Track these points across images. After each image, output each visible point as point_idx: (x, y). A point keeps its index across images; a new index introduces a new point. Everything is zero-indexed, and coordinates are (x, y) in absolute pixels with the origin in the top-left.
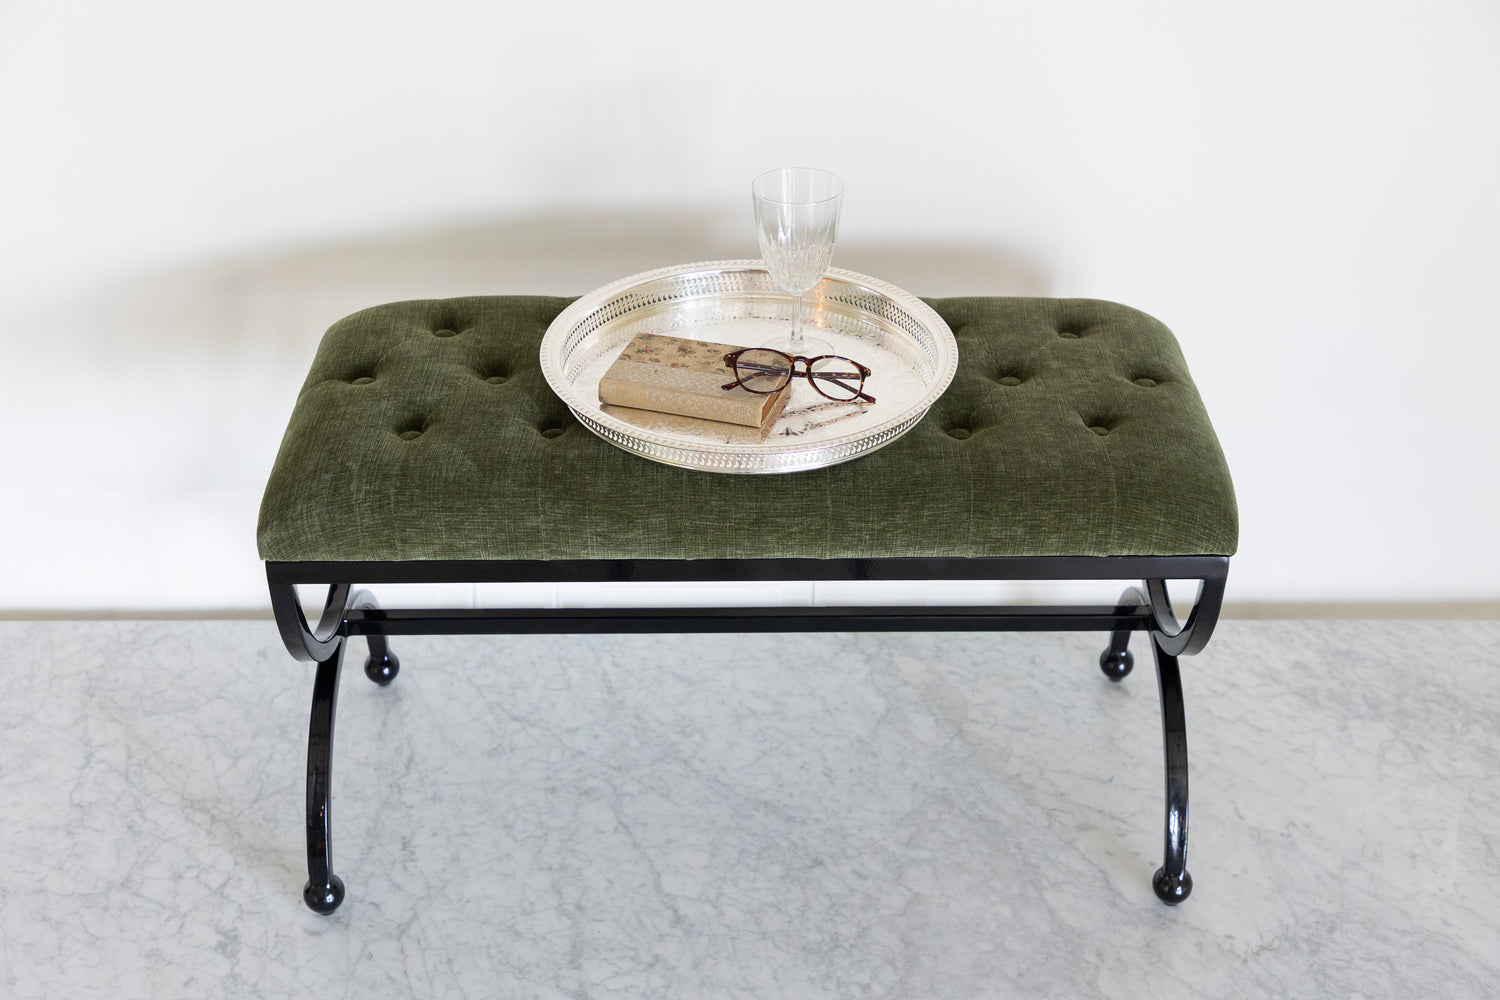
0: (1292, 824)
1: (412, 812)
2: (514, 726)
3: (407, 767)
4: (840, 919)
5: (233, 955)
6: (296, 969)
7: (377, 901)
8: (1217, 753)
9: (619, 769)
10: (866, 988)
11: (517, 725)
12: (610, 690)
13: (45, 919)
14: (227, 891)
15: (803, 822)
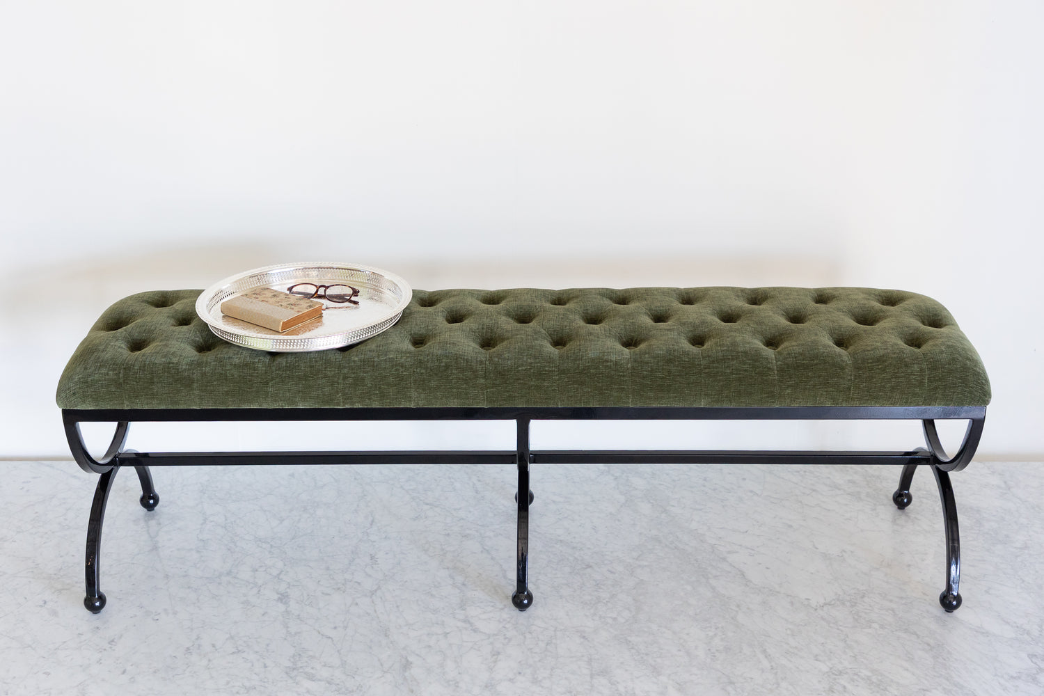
0: (844, 551)
1: (375, 544)
2: (426, 507)
3: (371, 525)
4: (601, 590)
5: (286, 603)
6: (319, 609)
7: (359, 581)
8: (804, 520)
9: (482, 526)
10: (615, 619)
11: (428, 507)
12: (477, 492)
14: (281, 576)
15: (581, 549)
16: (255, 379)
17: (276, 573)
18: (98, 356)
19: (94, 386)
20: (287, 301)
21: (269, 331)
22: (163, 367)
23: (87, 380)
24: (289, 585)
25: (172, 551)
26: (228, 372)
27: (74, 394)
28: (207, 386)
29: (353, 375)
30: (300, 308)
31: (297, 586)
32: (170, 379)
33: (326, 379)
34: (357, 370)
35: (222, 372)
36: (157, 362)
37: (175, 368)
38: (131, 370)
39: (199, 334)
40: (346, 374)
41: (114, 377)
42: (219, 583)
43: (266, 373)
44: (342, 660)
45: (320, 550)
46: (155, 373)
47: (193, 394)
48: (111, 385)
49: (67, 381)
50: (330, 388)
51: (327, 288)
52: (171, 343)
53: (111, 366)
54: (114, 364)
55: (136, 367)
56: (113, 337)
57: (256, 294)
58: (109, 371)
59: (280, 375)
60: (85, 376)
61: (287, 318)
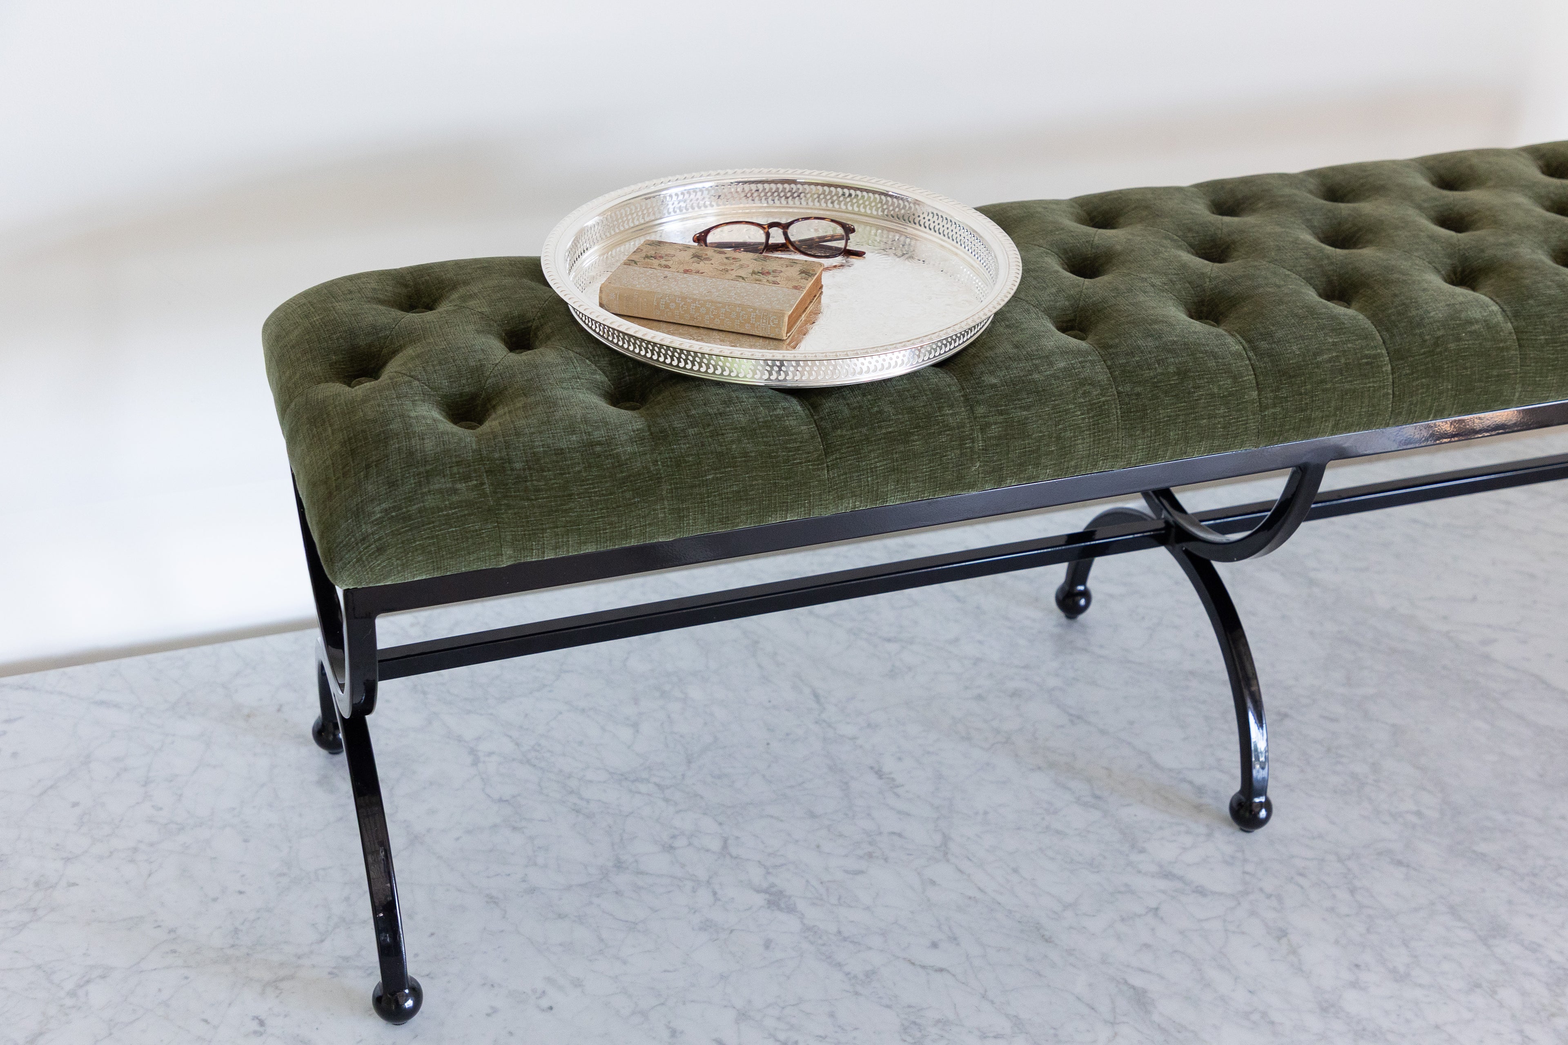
1: (858, 742)
3: (818, 702)
4: (1345, 760)
5: (791, 910)
6: (868, 909)
7: (896, 831)
9: (1027, 667)
10: (1418, 814)
11: (895, 646)
13: (561, 916)
14: (733, 851)
16: (794, 455)
17: (715, 845)
18: (407, 449)
19: (429, 524)
20: (741, 266)
21: (751, 339)
22: (582, 455)
23: (408, 511)
24: (765, 867)
25: (457, 839)
26: (734, 446)
27: (380, 550)
28: (693, 486)
29: (1000, 419)
30: (788, 279)
31: (782, 865)
32: (606, 482)
33: (947, 435)
34: (1006, 405)
35: (719, 449)
36: (563, 445)
37: (610, 455)
38: (509, 472)
39: (593, 366)
40: (985, 417)
41: (473, 495)
42: (617, 893)
43: (813, 437)
44: (1007, 1016)
45: (764, 776)
46: (569, 473)
47: (661, 509)
48: (470, 515)
49: (353, 521)
50: (958, 452)
51: (785, 227)
52: (556, 395)
53: (455, 470)
54: (458, 464)
55: (518, 466)
56: (399, 398)
57: (652, 257)
58: (454, 482)
59: (847, 439)
60: (399, 503)
61: (791, 306)
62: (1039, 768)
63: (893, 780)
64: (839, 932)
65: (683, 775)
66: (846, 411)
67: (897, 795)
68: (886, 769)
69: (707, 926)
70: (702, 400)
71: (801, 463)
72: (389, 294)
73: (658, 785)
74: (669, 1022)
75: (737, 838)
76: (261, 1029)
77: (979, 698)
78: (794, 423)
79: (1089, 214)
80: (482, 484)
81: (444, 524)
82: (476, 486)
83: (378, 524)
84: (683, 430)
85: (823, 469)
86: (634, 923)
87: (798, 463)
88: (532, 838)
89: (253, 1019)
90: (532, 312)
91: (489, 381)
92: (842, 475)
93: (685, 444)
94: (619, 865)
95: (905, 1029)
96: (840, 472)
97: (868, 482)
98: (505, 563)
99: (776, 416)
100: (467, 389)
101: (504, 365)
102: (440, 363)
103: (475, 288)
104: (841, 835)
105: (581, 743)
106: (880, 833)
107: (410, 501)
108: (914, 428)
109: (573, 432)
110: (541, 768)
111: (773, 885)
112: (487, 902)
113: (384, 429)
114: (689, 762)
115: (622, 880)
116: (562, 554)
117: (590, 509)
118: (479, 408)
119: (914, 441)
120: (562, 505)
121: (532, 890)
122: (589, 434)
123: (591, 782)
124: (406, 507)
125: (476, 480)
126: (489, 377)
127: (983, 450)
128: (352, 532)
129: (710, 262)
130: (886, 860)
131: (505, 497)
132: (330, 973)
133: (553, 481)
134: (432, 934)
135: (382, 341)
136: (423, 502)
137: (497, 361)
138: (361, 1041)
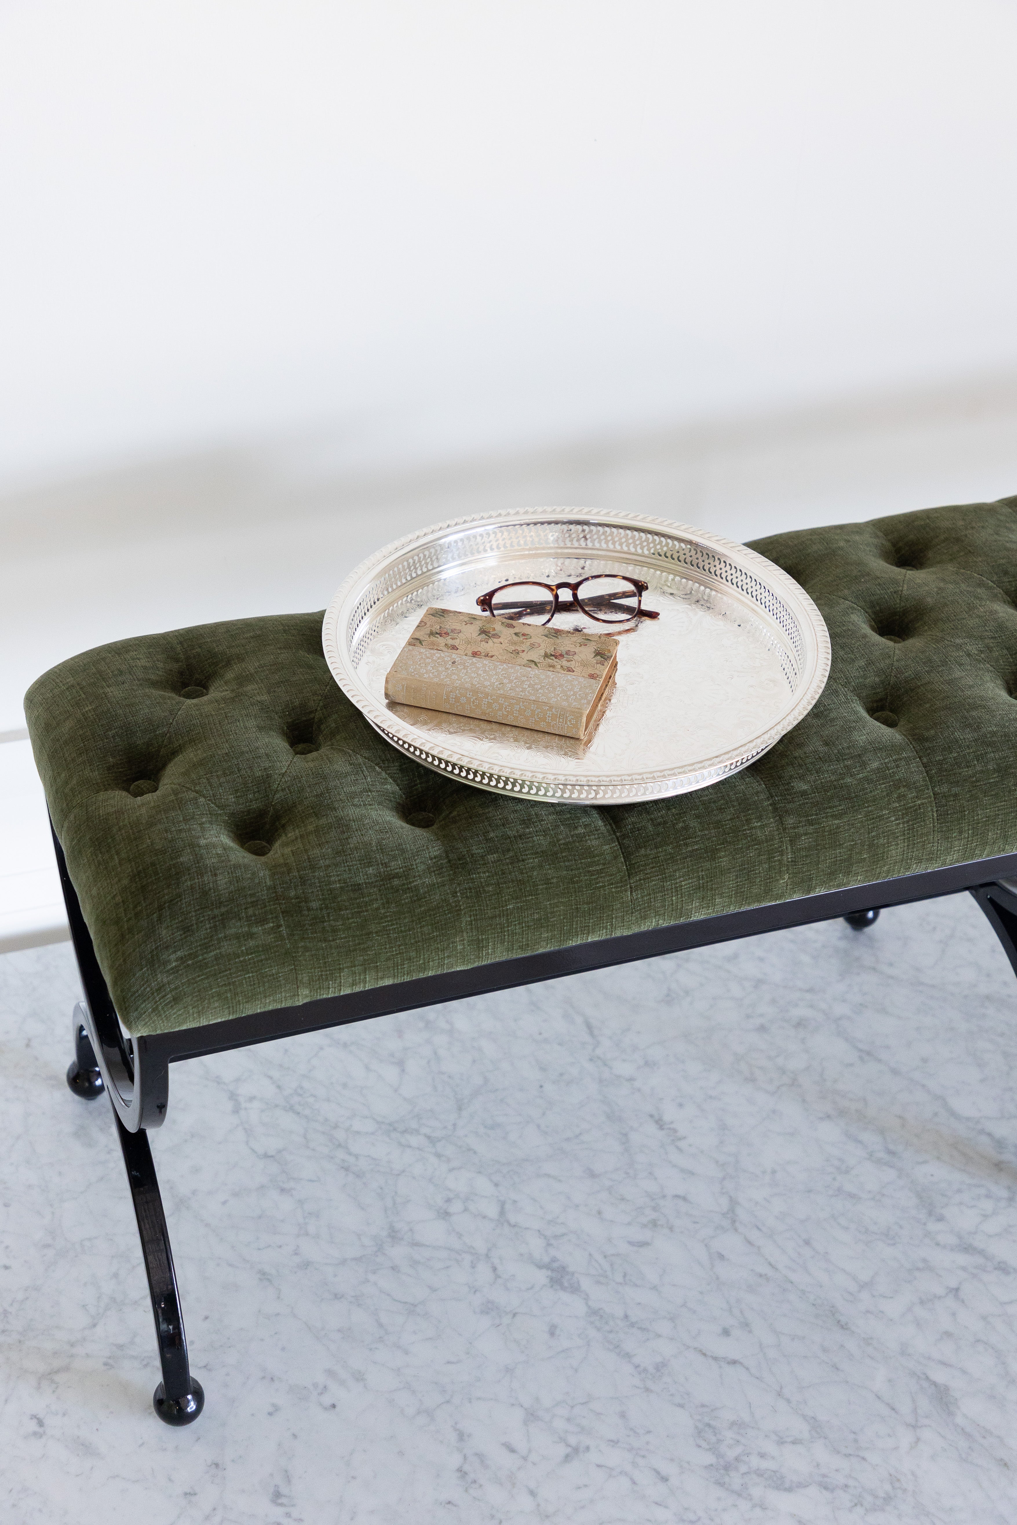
1: (636, 1083)
3: (592, 1035)
5: (575, 1289)
7: (680, 1192)
13: (338, 1297)
14: (511, 1217)
16: (597, 878)
17: (492, 1211)
18: (200, 888)
19: (226, 971)
20: (532, 646)
21: (548, 738)
22: (380, 890)
23: (204, 959)
24: (545, 1237)
25: (224, 1203)
26: (535, 873)
27: (176, 1000)
28: (494, 917)
29: (811, 829)
30: (584, 664)
31: (564, 1235)
32: (405, 918)
33: (755, 850)
34: (816, 815)
35: (520, 877)
36: (361, 879)
37: (408, 888)
38: (306, 912)
39: (384, 774)
40: (794, 828)
41: (270, 938)
42: (393, 1268)
43: (616, 858)
44: (804, 1417)
45: (538, 1126)
46: (367, 911)
47: (460, 941)
48: (266, 959)
49: (148, 970)
50: (766, 866)
51: (575, 587)
52: (348, 815)
53: (250, 911)
54: (254, 904)
55: (314, 905)
56: (186, 820)
57: (437, 633)
58: (249, 926)
59: (652, 859)
60: (194, 950)
61: (588, 703)
62: (829, 1117)
63: (675, 1131)
64: (626, 1317)
65: (454, 1125)
66: (650, 828)
67: (680, 1150)
68: (667, 1118)
69: (489, 1308)
70: (500, 819)
71: (604, 886)
72: (160, 673)
73: (429, 1137)
74: (456, 1423)
75: (515, 1202)
76: (41, 1430)
77: (762, 1029)
78: (595, 843)
79: (894, 545)
80: (279, 926)
81: (241, 971)
82: (272, 928)
83: (174, 973)
84: (482, 857)
85: (626, 891)
86: (412, 1305)
87: (601, 887)
88: (301, 1202)
89: (31, 1419)
90: (314, 700)
91: (277, 796)
92: (646, 896)
93: (484, 872)
94: (394, 1235)
95: (699, 1432)
96: (644, 892)
97: (672, 900)
98: (300, 1001)
99: (578, 835)
100: (254, 805)
101: (291, 775)
102: (224, 774)
103: (251, 666)
104: (623, 1199)
105: (345, 1086)
106: (664, 1197)
107: (206, 948)
108: (721, 844)
109: (370, 864)
110: (306, 1117)
111: (554, 1260)
112: (260, 1279)
113: (174, 862)
114: (460, 1109)
115: (398, 1253)
116: (358, 989)
117: (388, 946)
118: (267, 826)
119: (720, 858)
120: (359, 944)
121: (306, 1265)
122: (386, 865)
123: (358, 1133)
124: (202, 955)
125: (273, 922)
126: (277, 791)
127: (792, 861)
128: (147, 981)
129: (500, 640)
130: (671, 1229)
131: (302, 939)
132: (105, 1364)
133: (351, 921)
134: (206, 1318)
135: (161, 740)
136: (219, 948)
137: (284, 770)
138: (143, 1444)
